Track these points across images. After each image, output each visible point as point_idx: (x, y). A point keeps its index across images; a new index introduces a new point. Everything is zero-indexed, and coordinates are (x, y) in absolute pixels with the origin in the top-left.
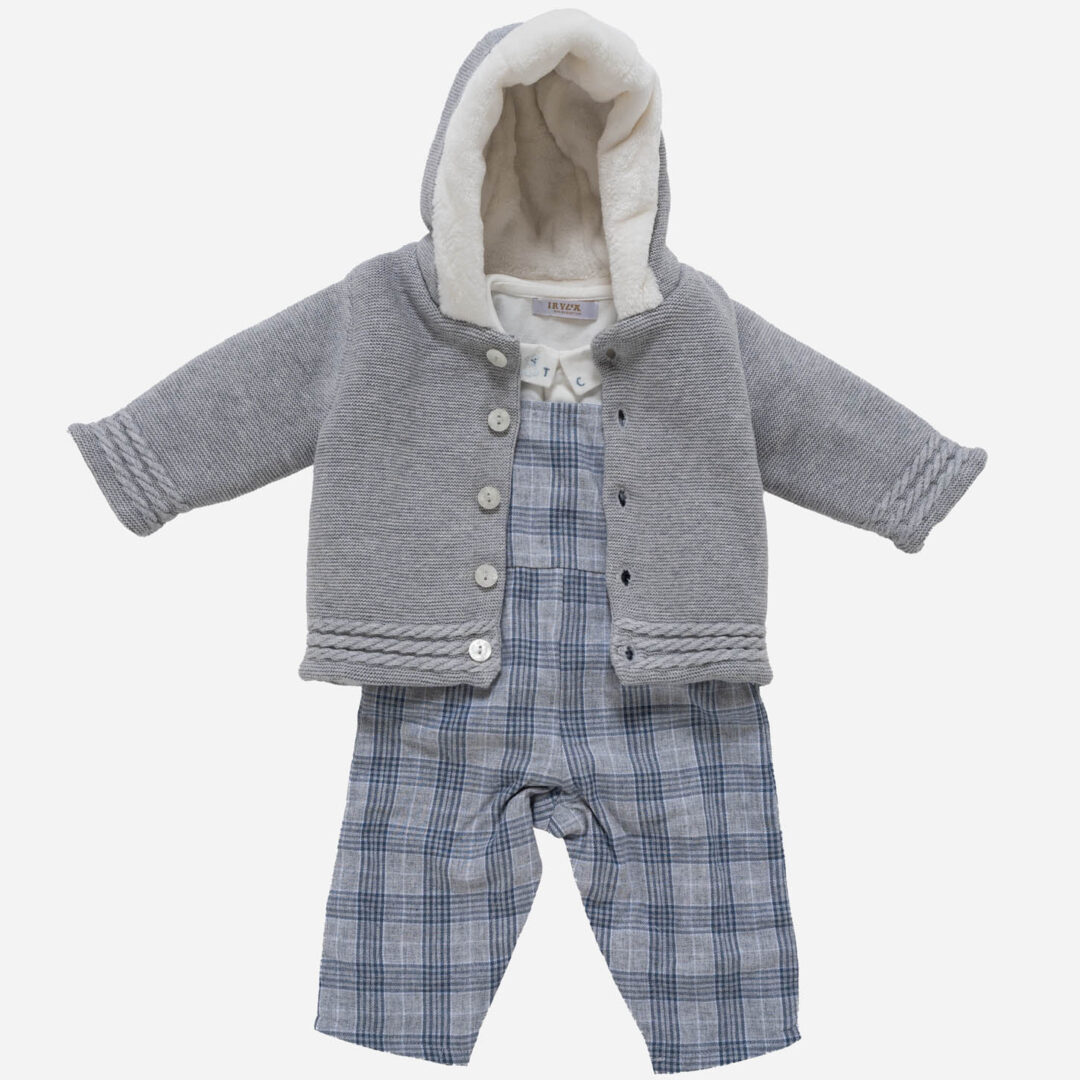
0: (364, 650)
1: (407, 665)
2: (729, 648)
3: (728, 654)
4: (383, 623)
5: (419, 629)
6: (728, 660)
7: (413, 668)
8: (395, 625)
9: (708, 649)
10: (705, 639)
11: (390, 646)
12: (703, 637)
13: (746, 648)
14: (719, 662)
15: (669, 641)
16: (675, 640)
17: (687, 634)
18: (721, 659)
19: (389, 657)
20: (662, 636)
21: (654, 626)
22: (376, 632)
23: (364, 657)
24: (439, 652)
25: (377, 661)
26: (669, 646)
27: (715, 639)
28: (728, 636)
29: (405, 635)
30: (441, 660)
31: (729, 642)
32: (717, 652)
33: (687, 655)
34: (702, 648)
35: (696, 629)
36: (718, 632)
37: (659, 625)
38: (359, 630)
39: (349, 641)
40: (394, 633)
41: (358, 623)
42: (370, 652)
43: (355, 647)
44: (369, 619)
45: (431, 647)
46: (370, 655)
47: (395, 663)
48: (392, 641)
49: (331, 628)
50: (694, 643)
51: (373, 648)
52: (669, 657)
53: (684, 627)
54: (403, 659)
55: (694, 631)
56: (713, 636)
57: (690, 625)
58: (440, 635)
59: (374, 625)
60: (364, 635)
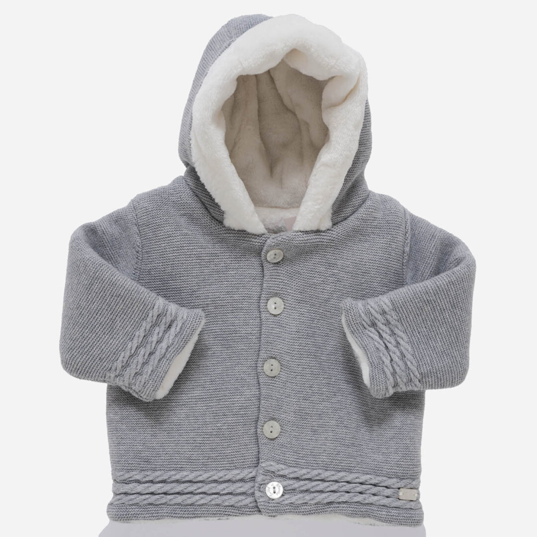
0: (178, 493)
1: (213, 502)
2: (348, 492)
3: (346, 497)
4: (192, 471)
5: (221, 474)
6: (346, 502)
7: (218, 505)
8: (201, 473)
9: (332, 491)
10: (331, 483)
11: (198, 489)
12: (330, 481)
13: (361, 493)
14: (339, 503)
15: (302, 483)
16: (307, 482)
17: (317, 478)
18: (340, 500)
19: (197, 497)
20: (297, 479)
21: (292, 469)
22: (187, 479)
23: (179, 499)
24: (239, 491)
25: (189, 502)
26: (302, 486)
27: (338, 484)
28: (348, 482)
29: (210, 479)
30: (240, 498)
31: (348, 487)
32: (338, 494)
33: (315, 494)
34: (328, 489)
35: (325, 474)
36: (341, 479)
37: (296, 469)
38: (174, 478)
39: (167, 488)
40: (200, 478)
41: (173, 473)
42: (184, 494)
43: (172, 491)
44: (181, 469)
45: (232, 488)
46: (184, 497)
47: (202, 502)
48: (200, 485)
49: (151, 479)
50: (322, 486)
51: (186, 491)
52: (301, 495)
53: (315, 472)
54: (209, 498)
55: (322, 476)
56: (336, 481)
57: (320, 471)
58: (239, 477)
59: (185, 473)
60: (177, 481)
